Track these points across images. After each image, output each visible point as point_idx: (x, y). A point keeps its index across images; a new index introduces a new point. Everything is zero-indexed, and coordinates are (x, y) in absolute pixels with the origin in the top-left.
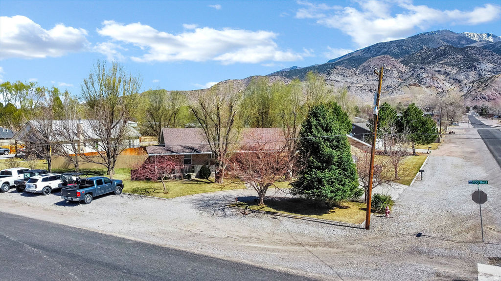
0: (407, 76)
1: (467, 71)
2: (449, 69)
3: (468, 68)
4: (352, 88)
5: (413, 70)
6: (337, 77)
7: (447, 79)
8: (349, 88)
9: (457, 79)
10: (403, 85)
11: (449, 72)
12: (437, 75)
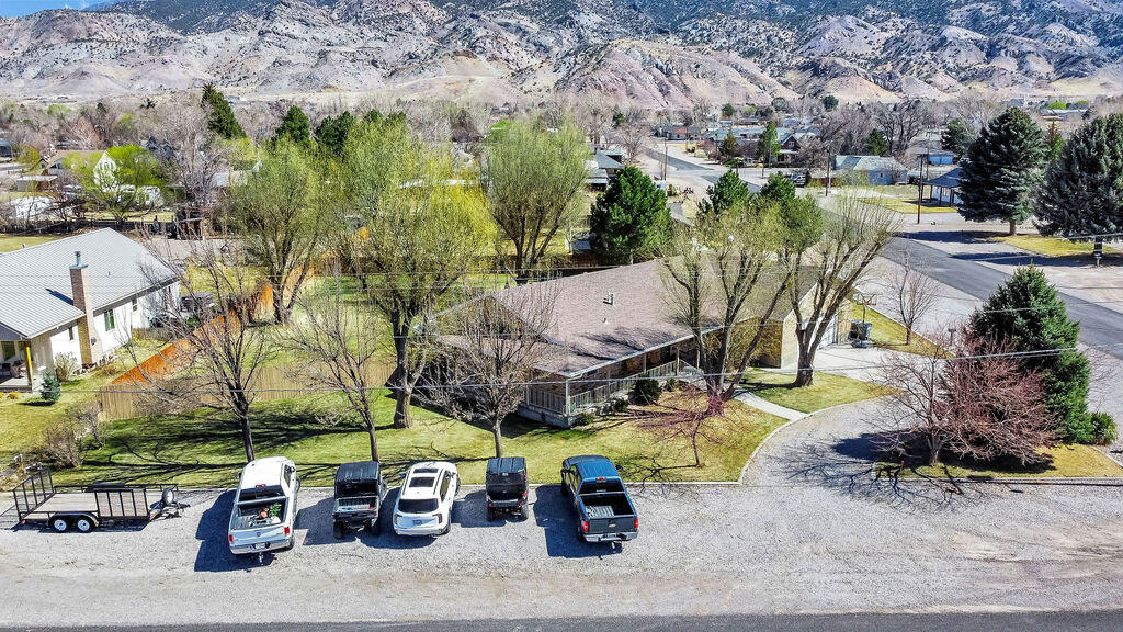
0: (445, 32)
1: (557, 28)
2: (525, 21)
3: (559, 22)
4: (331, 54)
5: (455, 19)
6: (291, 27)
7: (524, 44)
8: (323, 55)
9: (541, 45)
10: (441, 52)
11: (527, 29)
12: (505, 34)
